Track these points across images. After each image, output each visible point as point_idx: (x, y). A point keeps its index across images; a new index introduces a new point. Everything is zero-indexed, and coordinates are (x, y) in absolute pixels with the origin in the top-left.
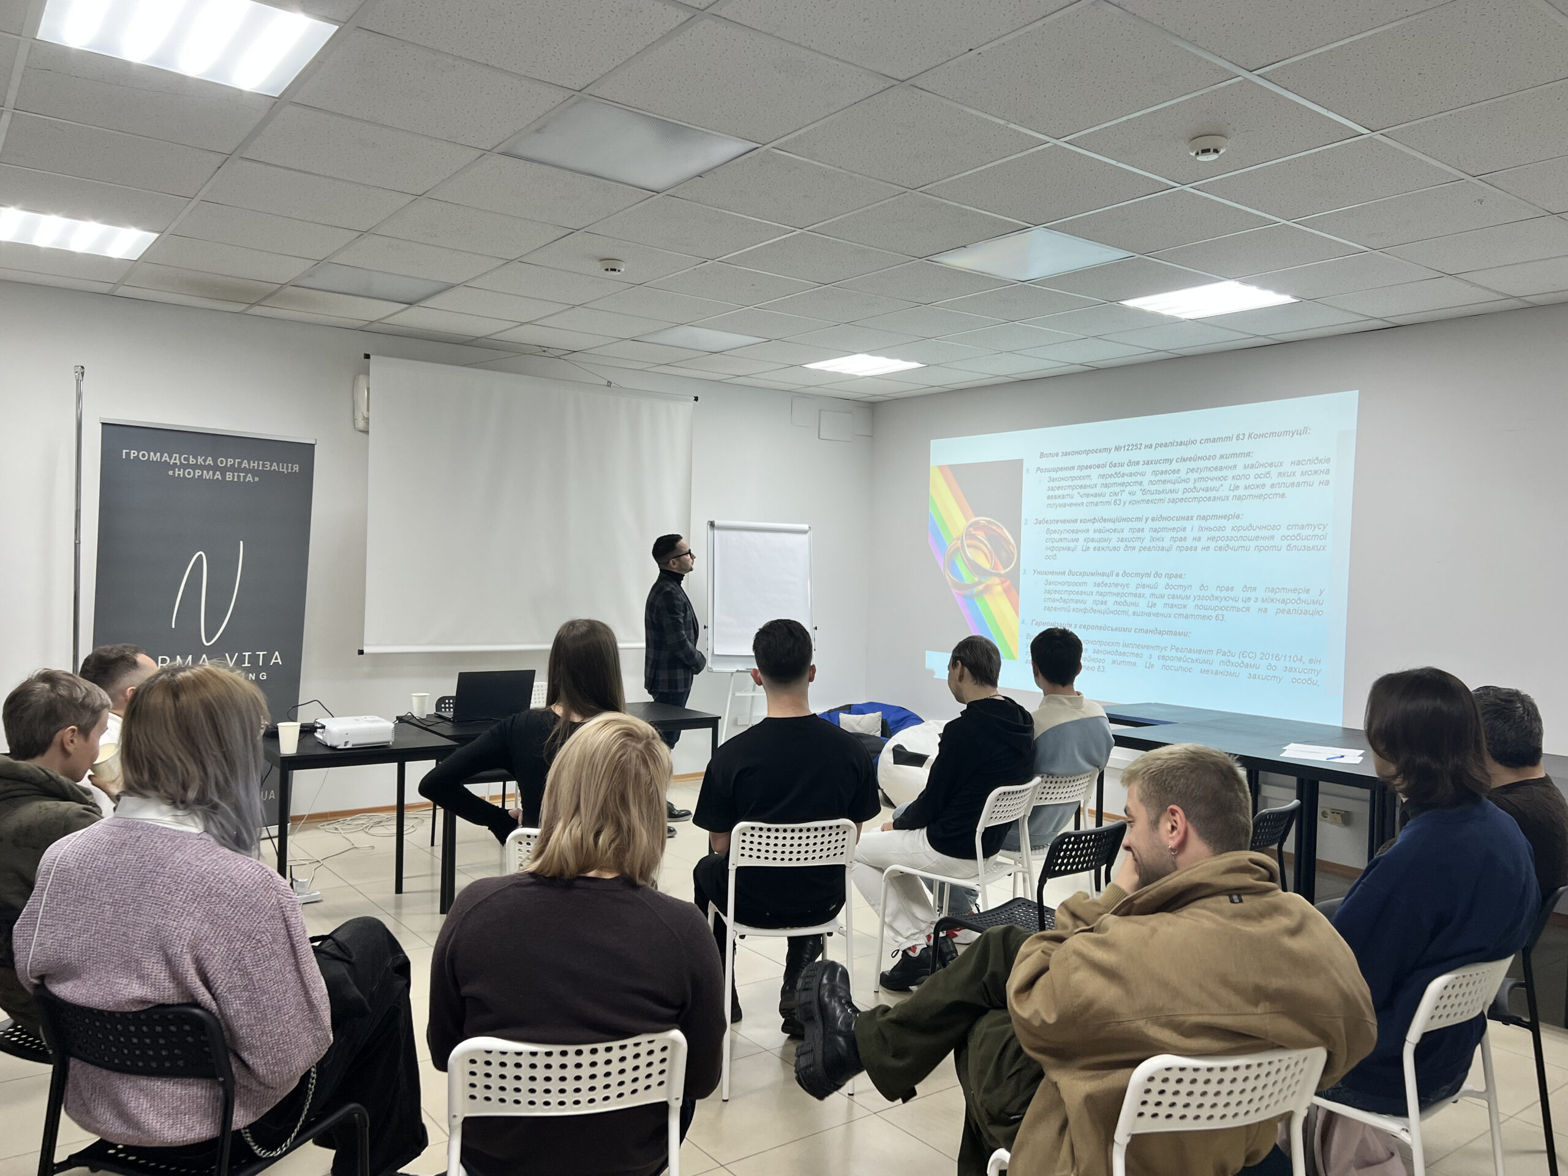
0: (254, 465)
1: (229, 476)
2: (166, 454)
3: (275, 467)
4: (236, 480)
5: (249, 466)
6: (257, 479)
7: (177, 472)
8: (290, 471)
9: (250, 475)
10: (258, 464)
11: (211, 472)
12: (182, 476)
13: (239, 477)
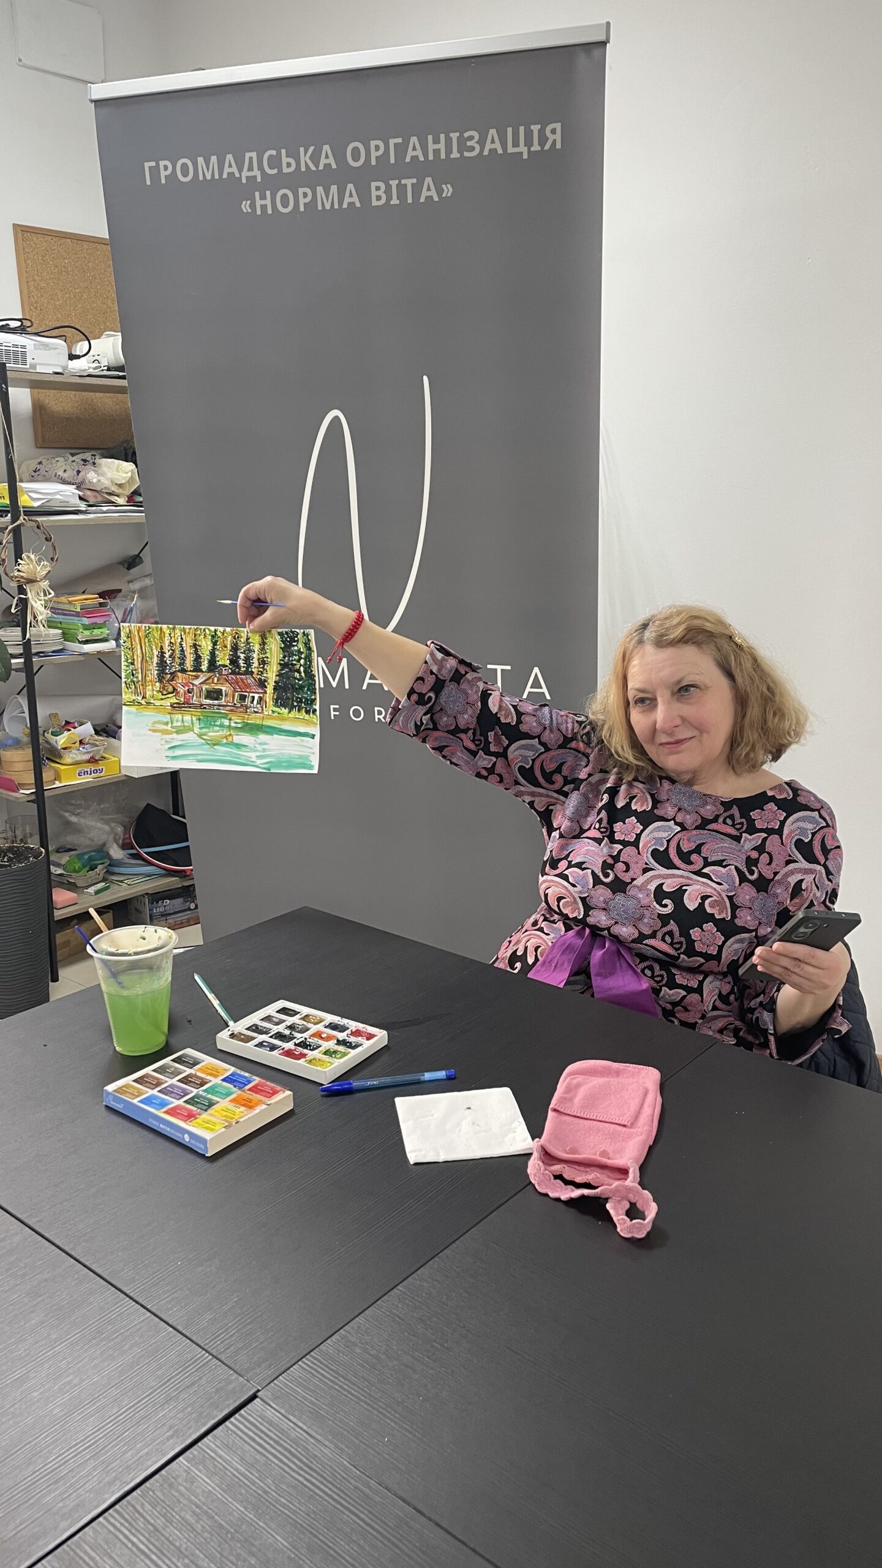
0: (437, 146)
1: (377, 192)
2: (229, 157)
3: (493, 144)
4: (395, 201)
5: (425, 153)
6: (448, 190)
7: (259, 203)
8: (536, 147)
9: (428, 180)
10: (449, 141)
11: (334, 189)
12: (270, 211)
13: (401, 189)
